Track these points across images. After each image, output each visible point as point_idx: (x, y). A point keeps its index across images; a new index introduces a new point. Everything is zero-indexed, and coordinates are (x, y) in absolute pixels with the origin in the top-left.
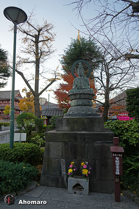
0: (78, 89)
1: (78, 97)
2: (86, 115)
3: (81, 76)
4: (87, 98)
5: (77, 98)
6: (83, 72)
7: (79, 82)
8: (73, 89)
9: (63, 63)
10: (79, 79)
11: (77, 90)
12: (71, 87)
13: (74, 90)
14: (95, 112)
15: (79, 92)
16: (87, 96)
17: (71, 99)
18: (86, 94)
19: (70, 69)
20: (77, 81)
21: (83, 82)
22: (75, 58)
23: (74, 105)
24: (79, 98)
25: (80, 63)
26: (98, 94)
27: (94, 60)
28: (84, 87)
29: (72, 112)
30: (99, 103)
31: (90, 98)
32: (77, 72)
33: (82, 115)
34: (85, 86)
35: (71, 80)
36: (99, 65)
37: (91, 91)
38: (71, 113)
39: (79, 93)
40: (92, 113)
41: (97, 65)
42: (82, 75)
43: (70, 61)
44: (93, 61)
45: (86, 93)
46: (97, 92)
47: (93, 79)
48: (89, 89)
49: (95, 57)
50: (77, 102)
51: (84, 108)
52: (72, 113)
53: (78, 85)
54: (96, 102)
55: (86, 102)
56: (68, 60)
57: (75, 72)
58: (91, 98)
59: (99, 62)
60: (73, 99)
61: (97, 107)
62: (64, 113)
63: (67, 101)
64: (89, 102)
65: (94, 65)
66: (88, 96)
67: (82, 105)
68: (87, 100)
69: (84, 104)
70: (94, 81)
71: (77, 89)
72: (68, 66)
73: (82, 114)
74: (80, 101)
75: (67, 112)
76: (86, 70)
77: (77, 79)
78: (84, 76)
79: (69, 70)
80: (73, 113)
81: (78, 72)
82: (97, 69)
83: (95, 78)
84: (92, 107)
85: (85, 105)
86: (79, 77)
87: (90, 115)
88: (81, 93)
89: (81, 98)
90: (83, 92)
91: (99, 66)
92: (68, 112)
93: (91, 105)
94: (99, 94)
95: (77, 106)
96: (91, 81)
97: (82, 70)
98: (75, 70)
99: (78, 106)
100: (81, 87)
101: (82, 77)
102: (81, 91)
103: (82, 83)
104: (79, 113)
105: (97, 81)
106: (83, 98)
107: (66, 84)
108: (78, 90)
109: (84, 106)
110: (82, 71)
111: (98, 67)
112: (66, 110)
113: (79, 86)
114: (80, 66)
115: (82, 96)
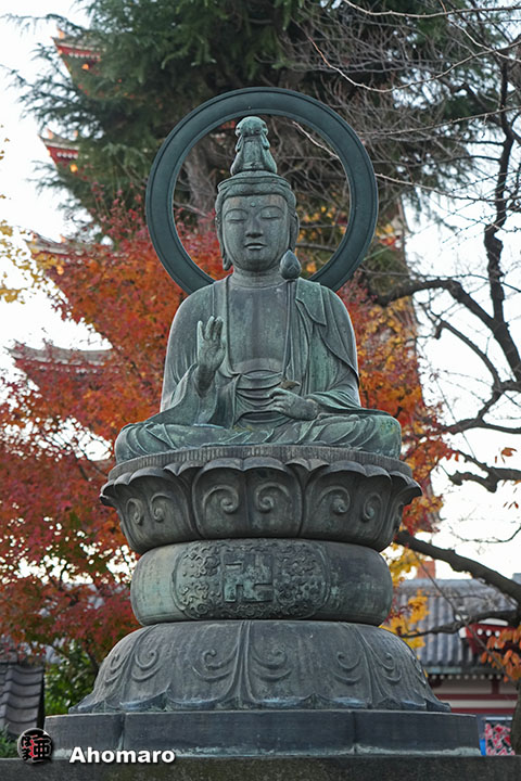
0: (221, 417)
1: (218, 507)
2: (311, 723)
3: (257, 268)
4: (321, 521)
5: (213, 520)
6: (278, 229)
7: (237, 335)
8: (166, 418)
9: (57, 113)
10: (236, 302)
11: (208, 436)
12: (148, 383)
13: (175, 434)
14: (415, 697)
15: (232, 453)
16: (325, 507)
17: (141, 535)
18: (321, 476)
19: (133, 182)
20: (216, 328)
21: (278, 342)
22: (191, 58)
23: (169, 606)
24: (230, 525)
25: (250, 121)
26: (457, 479)
27: (418, 92)
28: (291, 396)
29: (144, 694)
30: (466, 576)
31: (356, 528)
32: (216, 224)
33: (268, 725)
34: (307, 380)
35: (146, 310)
36: (472, 141)
37: (368, 442)
38: (129, 706)
39: (235, 464)
40: (390, 704)
41: (447, 141)
42: (274, 264)
43: (138, 89)
44: (401, 97)
45: (315, 463)
46: (447, 452)
47: (400, 304)
48: (347, 425)
49: (421, 54)
50: (211, 569)
51: (294, 643)
52: (145, 705)
53: (225, 369)
54: (427, 572)
55: (317, 576)
56: (109, 74)
57: (190, 220)
58: (368, 530)
59: (463, 110)
60: (166, 530)
61: (451, 629)
62: (56, 692)
63: (91, 550)
64: (348, 573)
65: (408, 149)
66: (339, 502)
67: (264, 610)
68: (321, 549)
69: (285, 591)
70: (407, 318)
71: (207, 414)
72: (112, 148)
73: (269, 719)
74: (249, 560)
75: (87, 687)
76: (316, 202)
77: (213, 299)
78: (290, 276)
79: (128, 196)
80: (160, 701)
81: (229, 230)
82: (442, 190)
83: (420, 287)
84: (387, 631)
85: (304, 612)
86: (237, 279)
87: (356, 727)
88: (263, 473)
89: (258, 521)
90: (280, 454)
91: (470, 159)
92: (98, 694)
93: (369, 607)
94: (469, 476)
95: (204, 617)
96: (372, 327)
97: (274, 200)
98: (187, 195)
99: (216, 625)
100: (257, 391)
101: (276, 282)
102: (260, 448)
103: (272, 354)
104: (230, 702)
105: (441, 326)
106: (273, 521)
107: (84, 347)
108: (226, 436)
109: (290, 624)
110: (279, 212)
111: (451, 162)
112: (75, 659)
113: (230, 387)
114: (246, 151)
115: (270, 500)
